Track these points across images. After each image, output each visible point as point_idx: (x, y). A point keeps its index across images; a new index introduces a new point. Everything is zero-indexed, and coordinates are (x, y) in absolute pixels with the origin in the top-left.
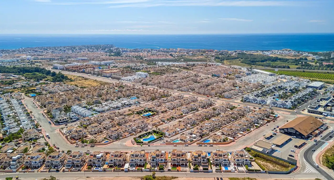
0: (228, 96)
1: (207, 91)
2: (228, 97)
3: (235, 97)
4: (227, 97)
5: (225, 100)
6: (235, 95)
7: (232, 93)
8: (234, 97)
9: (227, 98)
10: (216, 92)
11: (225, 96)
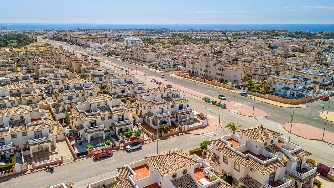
0: (292, 86)
1: (215, 65)
2: (289, 93)
3: (324, 93)
4: (282, 91)
5: (275, 107)
6: (322, 86)
7: (312, 79)
8: (318, 96)
9: (284, 96)
10: (251, 74)
11: (278, 87)
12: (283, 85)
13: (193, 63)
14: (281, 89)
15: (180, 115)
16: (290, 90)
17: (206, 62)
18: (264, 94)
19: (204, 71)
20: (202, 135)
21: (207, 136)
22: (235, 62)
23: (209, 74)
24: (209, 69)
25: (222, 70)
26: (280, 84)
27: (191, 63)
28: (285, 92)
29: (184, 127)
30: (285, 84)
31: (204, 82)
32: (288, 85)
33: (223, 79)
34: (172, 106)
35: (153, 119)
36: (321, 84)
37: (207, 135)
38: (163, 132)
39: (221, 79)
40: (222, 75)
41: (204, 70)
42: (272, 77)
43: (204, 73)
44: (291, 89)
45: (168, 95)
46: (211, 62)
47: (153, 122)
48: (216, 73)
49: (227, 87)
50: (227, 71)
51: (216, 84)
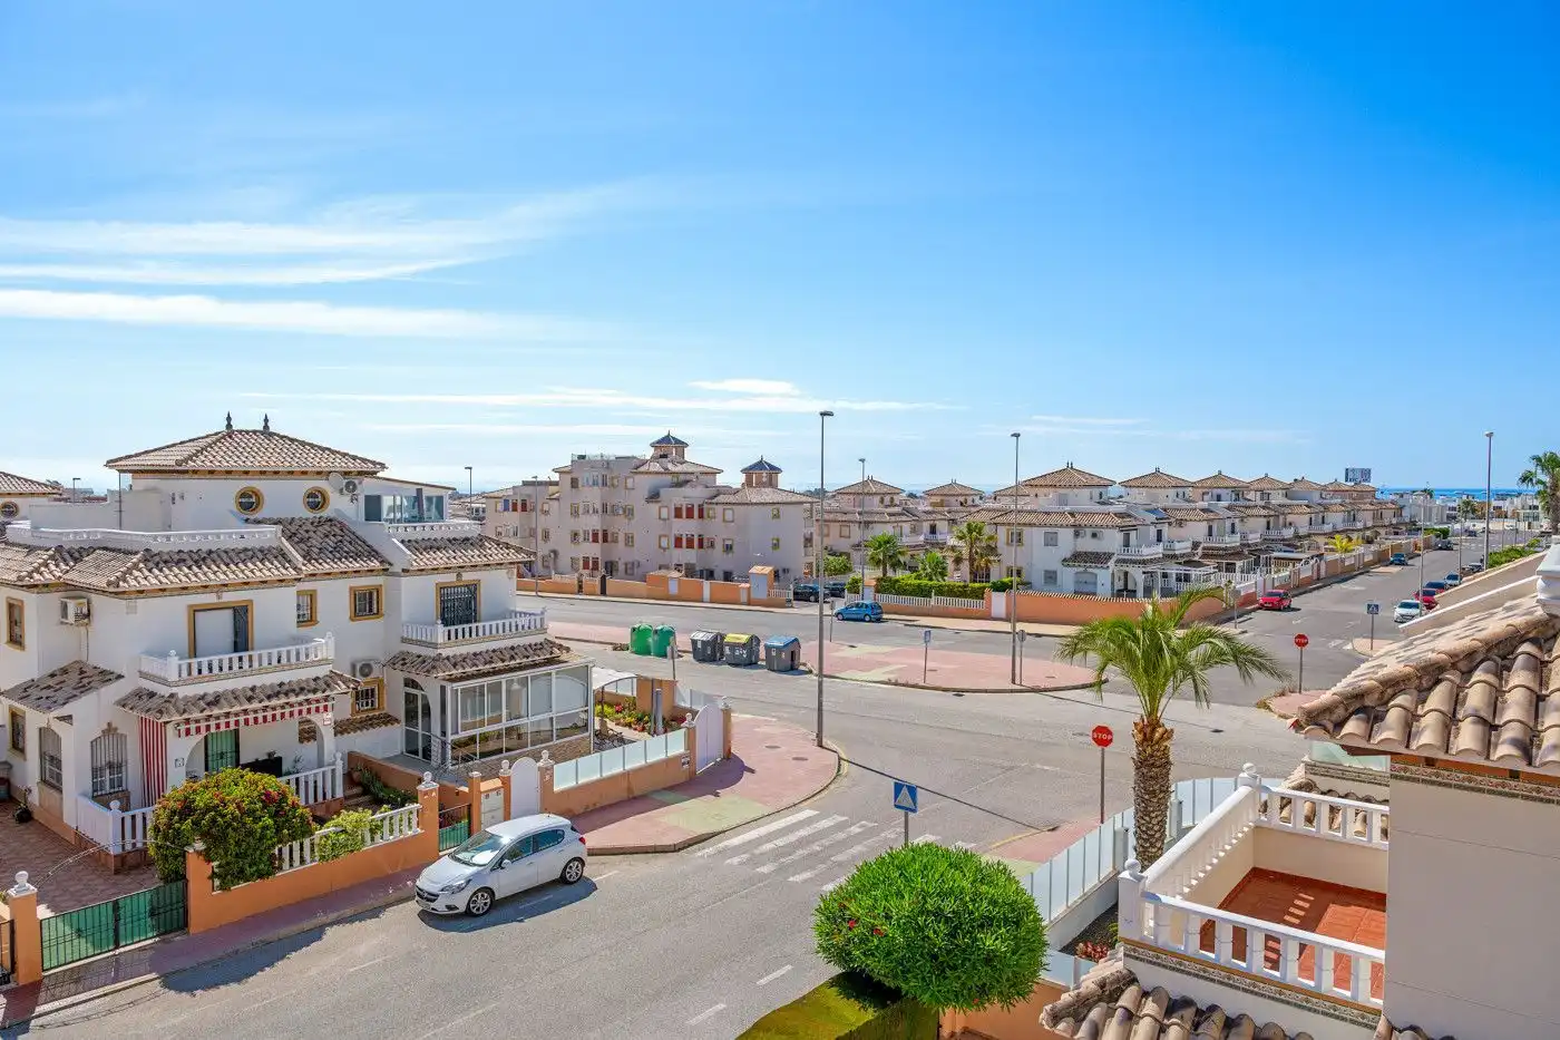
0: (1116, 543)
2: (1105, 580)
4: (1068, 572)
11: (1039, 558)
12: (1067, 542)
13: (524, 508)
14: (1056, 565)
15: (452, 680)
16: (1111, 563)
17: (604, 484)
18: (978, 594)
19: (595, 540)
20: (708, 849)
21: (768, 846)
22: (764, 475)
23: (620, 553)
24: (620, 526)
25: (701, 516)
26: (1051, 541)
27: (515, 505)
28: (1086, 577)
29: (506, 782)
30: (1077, 534)
31: (598, 590)
32: (1094, 535)
33: (712, 567)
34: (366, 605)
35: (110, 730)
36: (1204, 548)
37: (769, 837)
38: (207, 856)
39: (697, 569)
40: (701, 545)
41: (595, 535)
42: (990, 514)
43: (593, 550)
44: (1114, 558)
45: (316, 500)
46: (630, 485)
47: (96, 772)
48: (664, 543)
49: (744, 598)
50: (729, 516)
51: (673, 588)
